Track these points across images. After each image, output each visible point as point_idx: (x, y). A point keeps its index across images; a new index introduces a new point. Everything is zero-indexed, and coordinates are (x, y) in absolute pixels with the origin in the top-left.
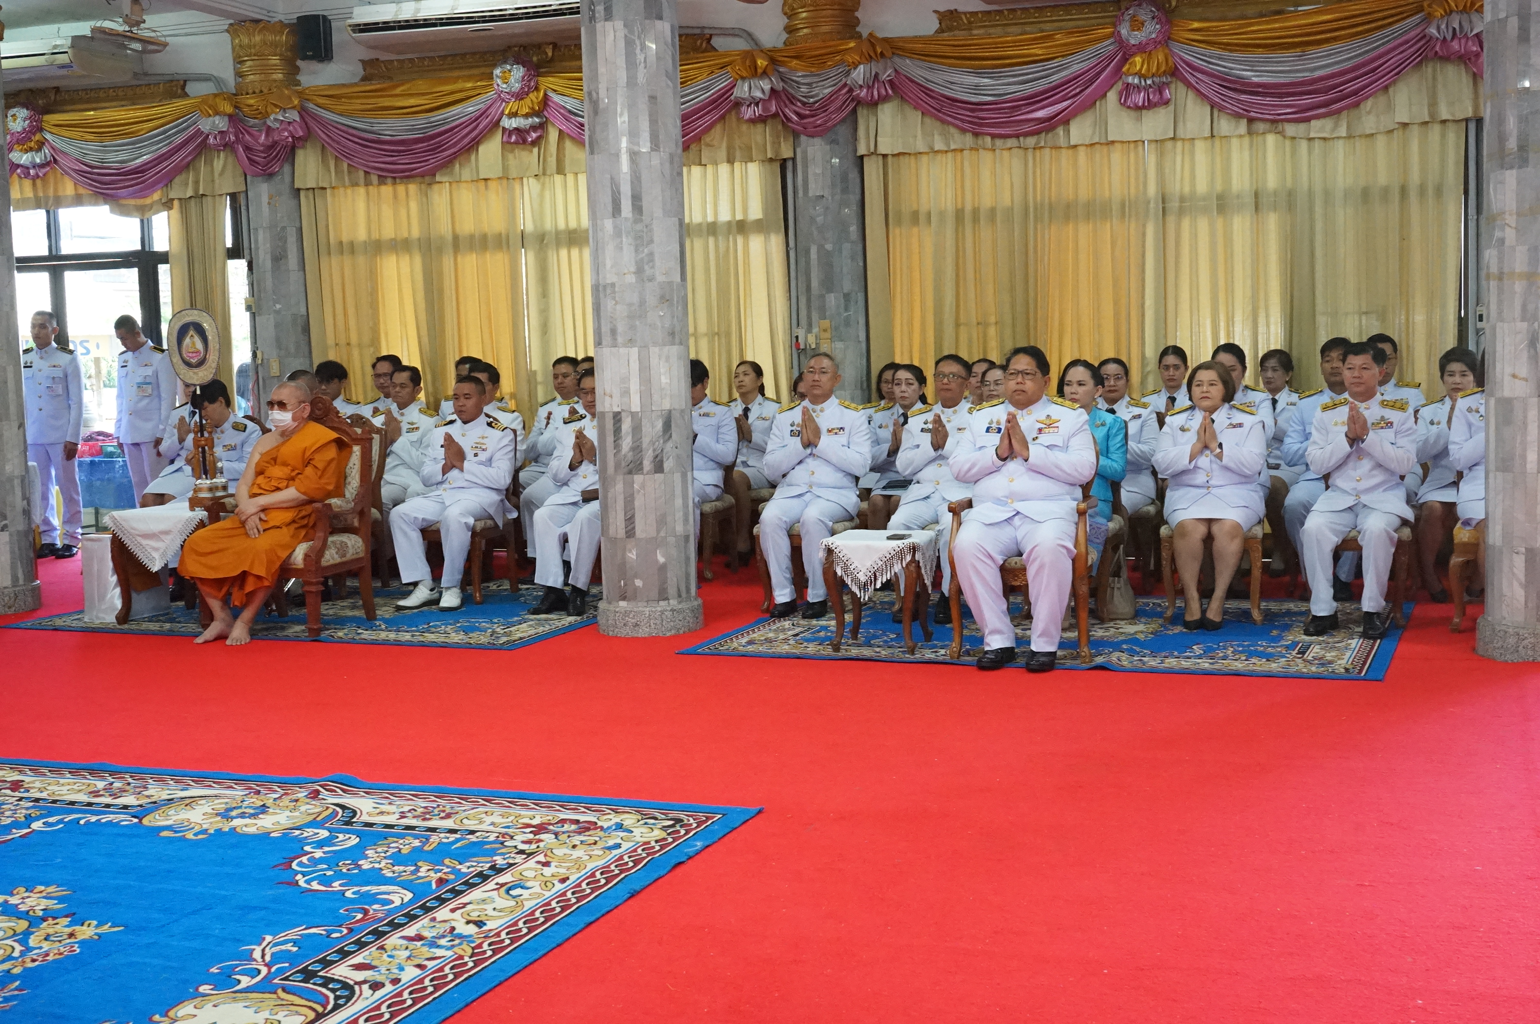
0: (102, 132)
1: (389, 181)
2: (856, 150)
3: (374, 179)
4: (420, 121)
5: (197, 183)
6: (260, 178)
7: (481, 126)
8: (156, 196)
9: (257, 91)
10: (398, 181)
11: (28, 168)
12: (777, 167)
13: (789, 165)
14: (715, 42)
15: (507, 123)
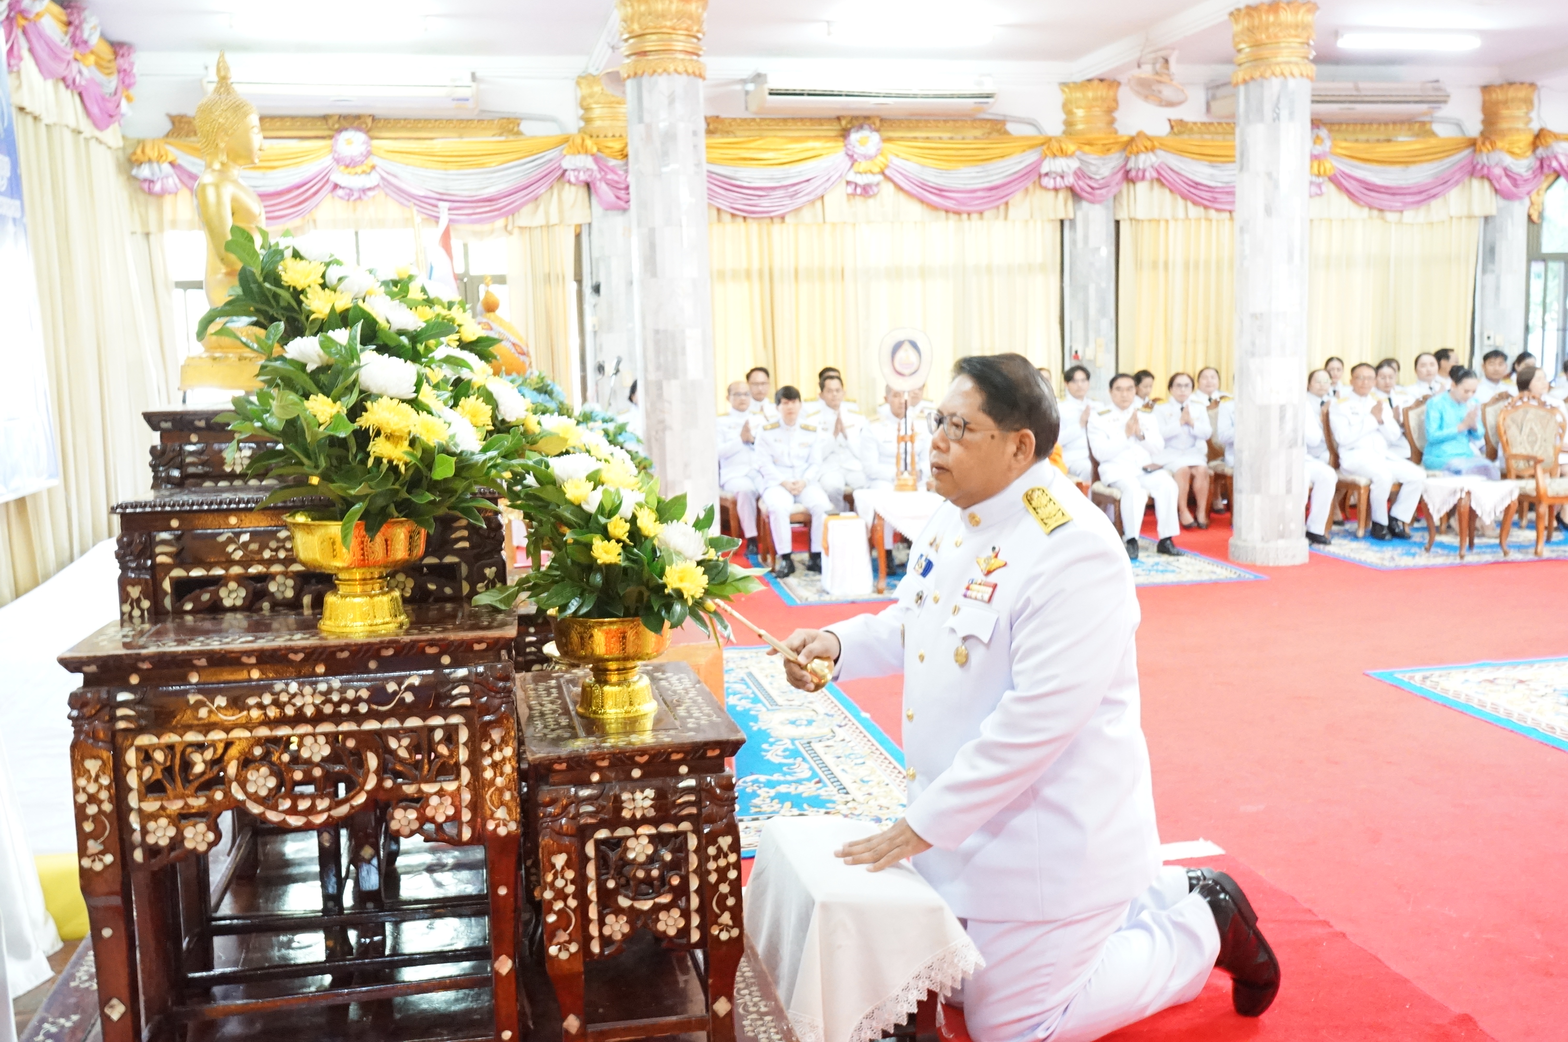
0: (447, 160)
1: (741, 220)
2: (1114, 214)
3: (727, 218)
4: (777, 172)
5: (547, 213)
6: (615, 212)
7: (833, 179)
8: (500, 222)
9: (617, 135)
10: (749, 221)
11: (351, 190)
12: (1058, 224)
13: (1067, 224)
14: (1010, 127)
15: (851, 177)
